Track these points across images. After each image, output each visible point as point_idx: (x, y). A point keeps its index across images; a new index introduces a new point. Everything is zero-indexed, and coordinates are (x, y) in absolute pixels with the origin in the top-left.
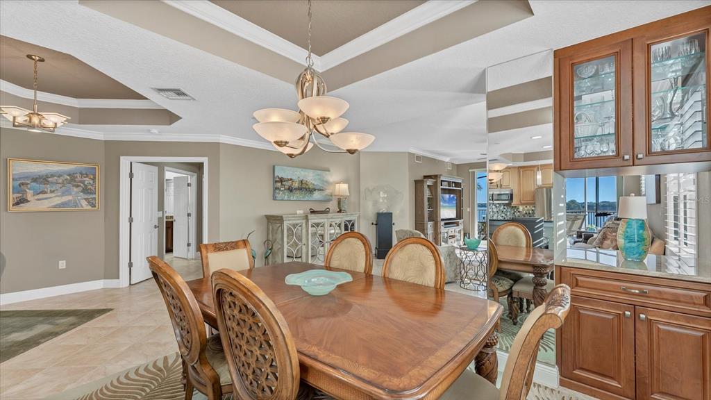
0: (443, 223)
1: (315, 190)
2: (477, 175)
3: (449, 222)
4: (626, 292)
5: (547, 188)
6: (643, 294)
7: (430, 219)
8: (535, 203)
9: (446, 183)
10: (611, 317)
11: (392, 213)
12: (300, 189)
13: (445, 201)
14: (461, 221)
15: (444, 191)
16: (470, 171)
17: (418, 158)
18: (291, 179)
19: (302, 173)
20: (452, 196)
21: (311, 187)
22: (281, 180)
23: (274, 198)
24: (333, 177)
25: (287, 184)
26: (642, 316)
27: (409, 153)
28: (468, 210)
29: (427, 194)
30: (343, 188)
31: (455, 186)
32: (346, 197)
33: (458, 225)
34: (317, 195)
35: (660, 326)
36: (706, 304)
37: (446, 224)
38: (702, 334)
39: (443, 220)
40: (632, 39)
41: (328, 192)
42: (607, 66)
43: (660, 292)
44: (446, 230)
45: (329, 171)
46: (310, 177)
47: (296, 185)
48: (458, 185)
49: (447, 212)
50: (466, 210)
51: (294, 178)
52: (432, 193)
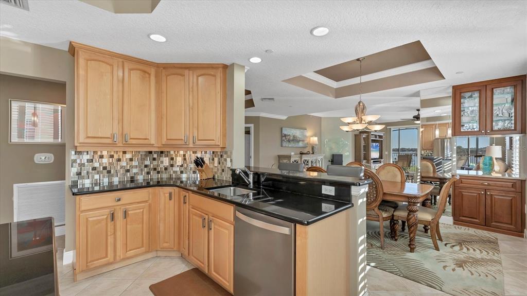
0: (372, 161)
1: (300, 141)
2: (392, 130)
3: (376, 161)
4: (482, 184)
5: (441, 139)
6: (489, 185)
7: (365, 159)
8: (433, 149)
9: (374, 136)
10: (476, 195)
11: (342, 155)
12: (293, 140)
13: (373, 148)
14: (382, 160)
15: (374, 141)
16: (388, 127)
18: (289, 135)
19: (295, 131)
20: (377, 144)
21: (298, 139)
22: (285, 136)
23: (282, 146)
24: (309, 133)
25: (288, 137)
26: (488, 193)
28: (386, 153)
29: (363, 143)
30: (315, 140)
31: (379, 138)
32: (316, 145)
33: (381, 163)
34: (301, 144)
35: (496, 197)
36: (513, 187)
37: (374, 162)
38: (511, 198)
39: (372, 159)
40: (486, 85)
41: (306, 142)
42: (476, 93)
43: (496, 184)
44: (374, 165)
45: (306, 129)
46: (297, 133)
47: (292, 138)
48: (381, 137)
49: (375, 154)
50: (385, 153)
51: (291, 134)
52: (365, 142)
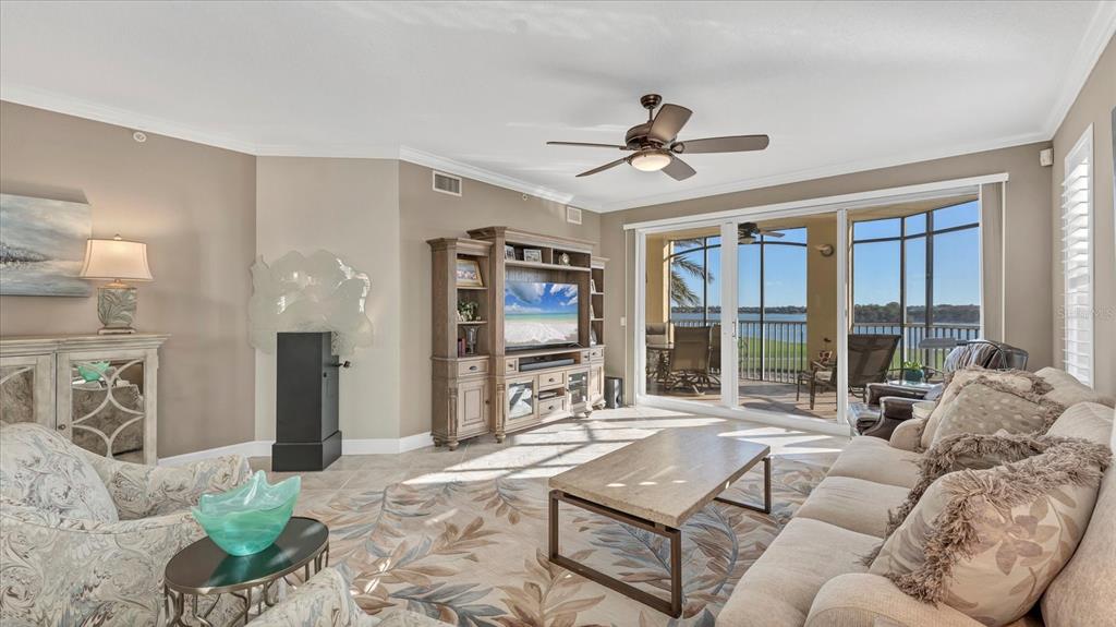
0: (513, 359)
9: (537, 253)
16: (626, 227)
17: (444, 181)
27: (400, 161)
28: (623, 322)
31: (571, 263)
44: (527, 377)
48: (580, 259)
50: (618, 322)
